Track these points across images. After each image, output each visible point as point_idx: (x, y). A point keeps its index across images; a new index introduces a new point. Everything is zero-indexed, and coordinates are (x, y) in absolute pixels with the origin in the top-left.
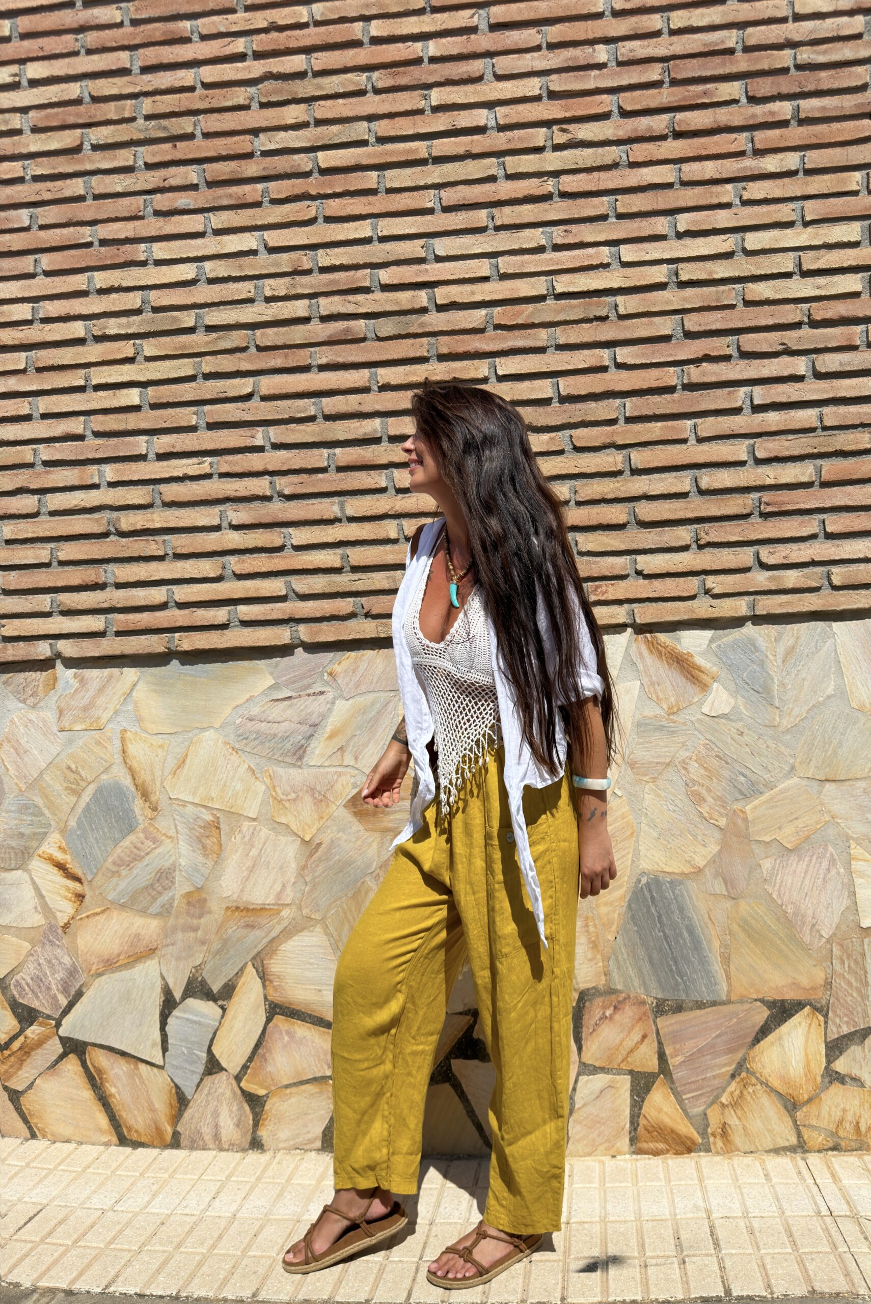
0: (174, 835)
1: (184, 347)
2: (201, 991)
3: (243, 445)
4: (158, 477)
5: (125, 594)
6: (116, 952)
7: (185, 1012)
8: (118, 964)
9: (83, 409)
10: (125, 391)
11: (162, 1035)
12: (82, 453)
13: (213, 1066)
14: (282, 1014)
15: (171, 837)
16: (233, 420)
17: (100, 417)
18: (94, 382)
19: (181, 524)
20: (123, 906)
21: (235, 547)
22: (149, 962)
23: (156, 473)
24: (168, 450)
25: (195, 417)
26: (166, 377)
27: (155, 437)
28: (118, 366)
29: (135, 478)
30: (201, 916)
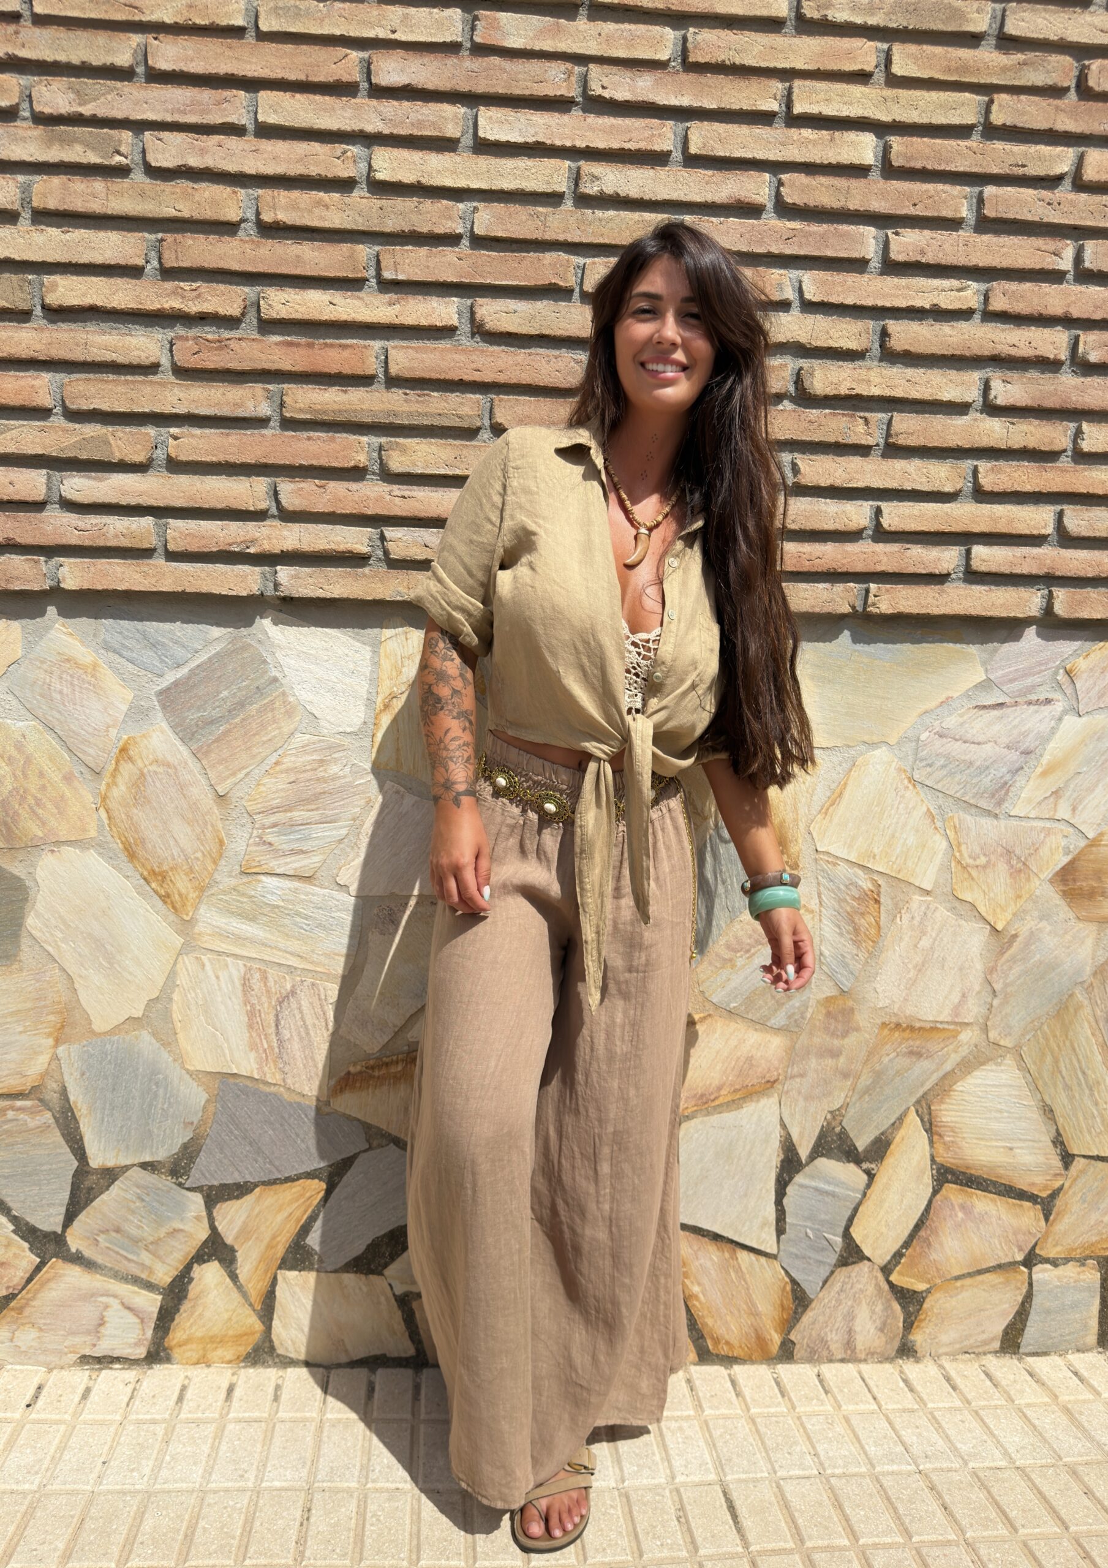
0: (816, 908)
1: (965, 68)
2: (839, 1147)
3: (1038, 267)
4: (888, 305)
5: (808, 507)
6: (716, 1083)
7: (812, 1177)
8: (717, 1102)
9: (772, 157)
10: (851, 136)
11: (777, 1210)
12: (761, 242)
13: (852, 1254)
14: (956, 1183)
15: (812, 912)
16: (1030, 218)
17: (801, 178)
18: (798, 109)
19: (915, 394)
20: (731, 1013)
21: (992, 444)
22: (764, 1101)
23: (884, 296)
24: (913, 257)
25: (964, 201)
26: (925, 120)
27: (890, 232)
28: (845, 86)
29: (850, 301)
30: (845, 1034)
